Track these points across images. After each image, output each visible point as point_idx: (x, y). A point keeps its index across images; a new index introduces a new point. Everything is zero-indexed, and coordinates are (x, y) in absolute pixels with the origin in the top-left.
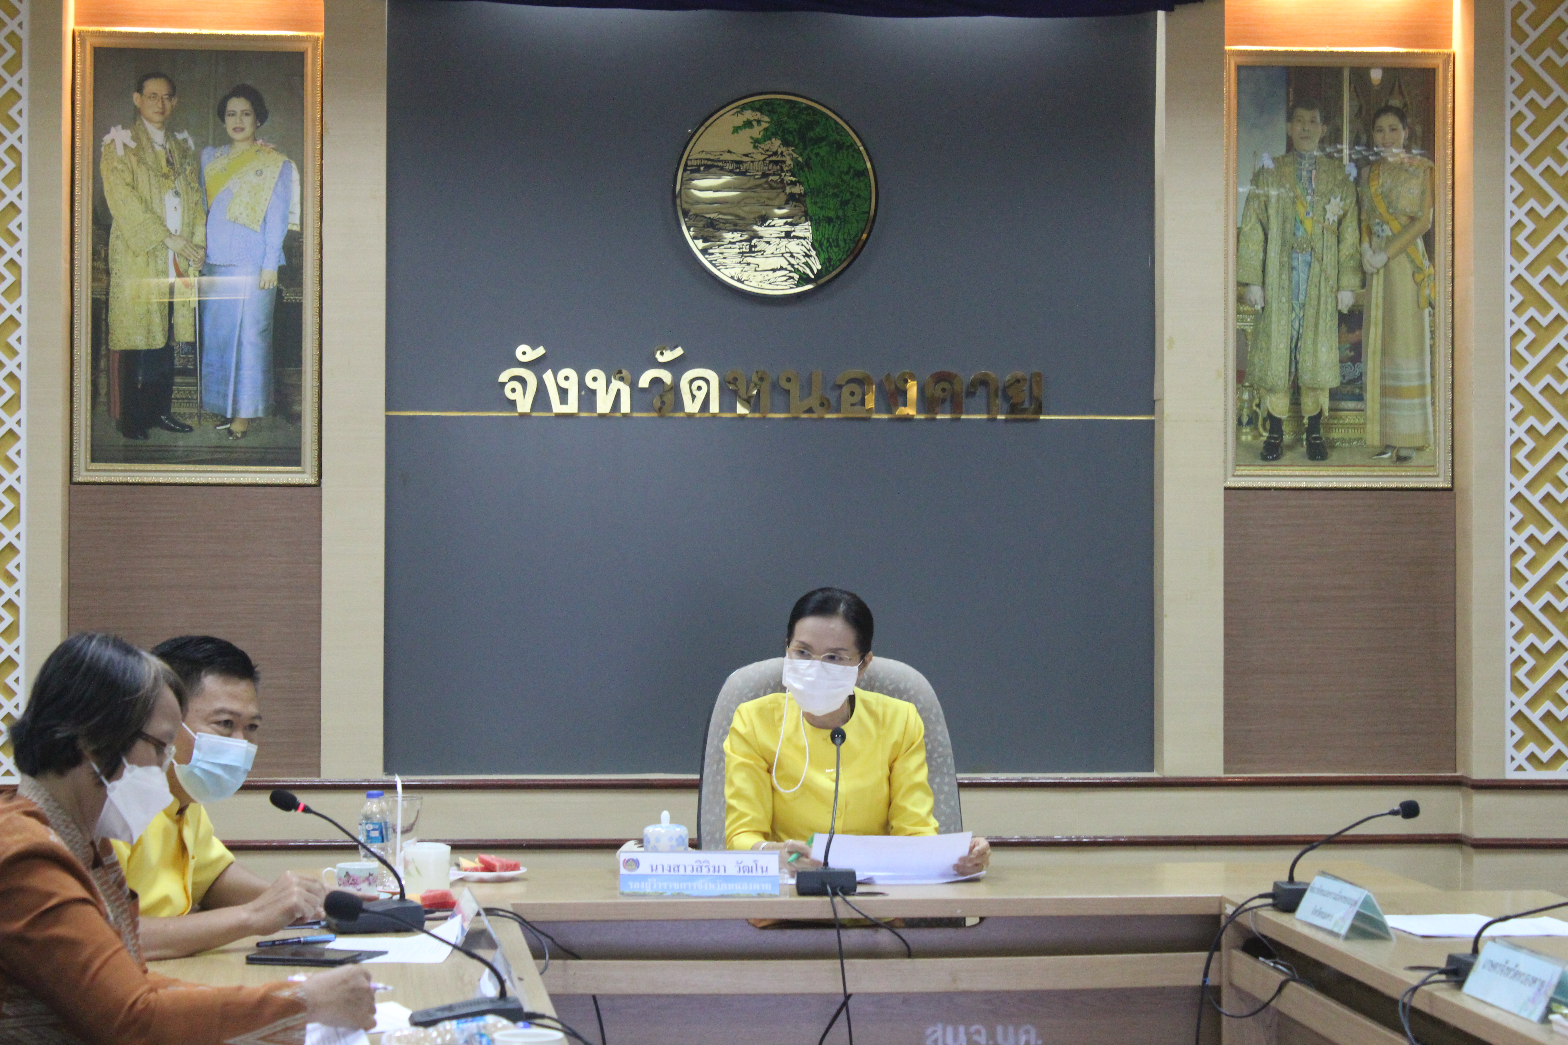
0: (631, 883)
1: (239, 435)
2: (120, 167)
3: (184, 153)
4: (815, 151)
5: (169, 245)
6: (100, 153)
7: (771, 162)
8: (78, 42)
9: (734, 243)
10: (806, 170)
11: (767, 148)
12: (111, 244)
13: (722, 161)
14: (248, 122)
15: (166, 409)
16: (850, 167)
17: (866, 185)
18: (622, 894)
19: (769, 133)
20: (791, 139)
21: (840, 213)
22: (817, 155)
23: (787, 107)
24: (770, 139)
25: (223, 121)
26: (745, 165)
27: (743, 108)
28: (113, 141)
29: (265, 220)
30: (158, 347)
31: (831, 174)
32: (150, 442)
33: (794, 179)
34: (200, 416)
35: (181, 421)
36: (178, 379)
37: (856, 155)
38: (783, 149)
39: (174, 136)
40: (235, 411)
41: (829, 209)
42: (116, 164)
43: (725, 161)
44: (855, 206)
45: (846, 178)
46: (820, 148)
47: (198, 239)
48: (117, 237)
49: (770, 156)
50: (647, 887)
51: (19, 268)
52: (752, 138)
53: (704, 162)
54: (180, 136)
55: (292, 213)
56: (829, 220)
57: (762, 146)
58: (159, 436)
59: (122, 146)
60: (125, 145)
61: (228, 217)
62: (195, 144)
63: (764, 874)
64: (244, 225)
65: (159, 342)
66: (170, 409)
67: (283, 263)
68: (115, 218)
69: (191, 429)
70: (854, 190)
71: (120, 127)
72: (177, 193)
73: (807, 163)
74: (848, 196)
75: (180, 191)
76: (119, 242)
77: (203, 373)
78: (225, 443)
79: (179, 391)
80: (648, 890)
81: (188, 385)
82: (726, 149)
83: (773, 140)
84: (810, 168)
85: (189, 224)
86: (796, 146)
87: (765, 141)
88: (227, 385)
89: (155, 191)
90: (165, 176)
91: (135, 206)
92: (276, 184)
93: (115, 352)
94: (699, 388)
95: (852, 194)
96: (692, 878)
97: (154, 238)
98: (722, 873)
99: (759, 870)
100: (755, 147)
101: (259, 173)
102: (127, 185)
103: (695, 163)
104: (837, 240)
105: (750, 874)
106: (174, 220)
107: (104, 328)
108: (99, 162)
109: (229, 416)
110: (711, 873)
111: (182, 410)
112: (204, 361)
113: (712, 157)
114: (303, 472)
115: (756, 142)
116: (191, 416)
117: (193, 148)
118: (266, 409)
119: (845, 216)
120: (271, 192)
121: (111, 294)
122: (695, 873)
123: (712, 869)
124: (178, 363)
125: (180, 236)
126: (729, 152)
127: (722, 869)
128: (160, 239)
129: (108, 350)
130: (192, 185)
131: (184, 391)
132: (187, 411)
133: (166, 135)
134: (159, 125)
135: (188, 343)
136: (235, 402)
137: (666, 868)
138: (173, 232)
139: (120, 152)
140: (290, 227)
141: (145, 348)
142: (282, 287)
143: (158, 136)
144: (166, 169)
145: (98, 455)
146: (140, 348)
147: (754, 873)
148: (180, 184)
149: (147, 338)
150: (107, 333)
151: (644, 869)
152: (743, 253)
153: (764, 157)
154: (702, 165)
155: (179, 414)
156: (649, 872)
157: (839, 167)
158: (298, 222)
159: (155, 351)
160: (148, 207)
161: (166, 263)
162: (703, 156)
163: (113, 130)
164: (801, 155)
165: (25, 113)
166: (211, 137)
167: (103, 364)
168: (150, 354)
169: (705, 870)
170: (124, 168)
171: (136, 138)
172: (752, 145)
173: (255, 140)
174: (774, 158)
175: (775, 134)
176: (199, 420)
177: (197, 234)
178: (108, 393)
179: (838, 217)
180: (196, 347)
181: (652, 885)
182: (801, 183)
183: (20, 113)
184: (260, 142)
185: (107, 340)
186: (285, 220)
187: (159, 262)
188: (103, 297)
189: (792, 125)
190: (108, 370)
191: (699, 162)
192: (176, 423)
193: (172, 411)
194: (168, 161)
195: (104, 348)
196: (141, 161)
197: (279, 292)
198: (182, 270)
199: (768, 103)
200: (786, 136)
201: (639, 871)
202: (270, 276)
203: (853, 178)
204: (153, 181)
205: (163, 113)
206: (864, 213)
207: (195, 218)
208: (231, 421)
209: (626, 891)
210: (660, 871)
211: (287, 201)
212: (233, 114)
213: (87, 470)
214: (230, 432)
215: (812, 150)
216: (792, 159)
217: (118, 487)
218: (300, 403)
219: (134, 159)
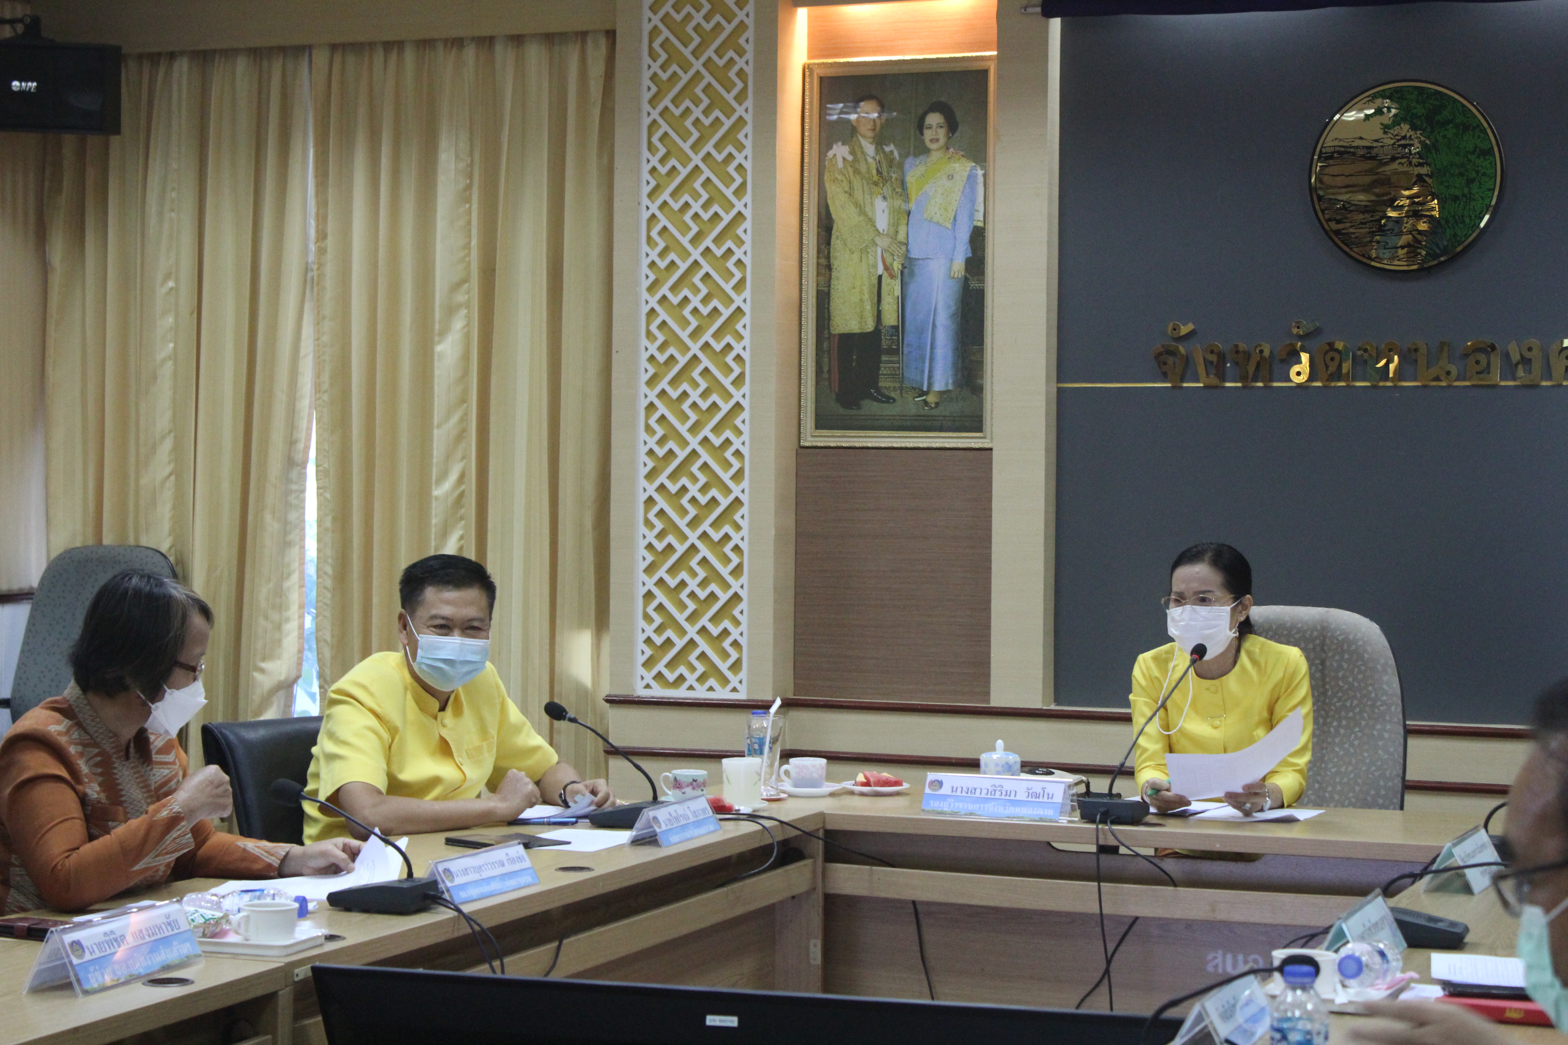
0: (932, 802)
1: (933, 405)
2: (839, 177)
3: (891, 162)
4: (1441, 134)
5: (878, 243)
6: (825, 167)
7: (1399, 146)
8: (807, 74)
9: (1364, 223)
10: (1433, 151)
11: (1396, 133)
12: (832, 243)
13: (1353, 147)
14: (942, 133)
15: (874, 383)
16: (1476, 147)
17: (1491, 163)
18: (923, 810)
19: (1398, 119)
20: (1419, 123)
21: (1466, 191)
22: (1444, 136)
23: (1416, 93)
24: (1399, 124)
25: (922, 134)
26: (1375, 150)
27: (1374, 97)
28: (835, 155)
29: (955, 218)
30: (869, 330)
31: (1457, 154)
32: (862, 412)
33: (1421, 161)
34: (901, 389)
35: (887, 393)
36: (884, 358)
37: (1482, 135)
38: (1411, 133)
39: (883, 149)
40: (930, 385)
41: (1455, 187)
42: (836, 175)
43: (1357, 147)
44: (1480, 184)
45: (1472, 157)
46: (1446, 130)
47: (901, 236)
48: (837, 238)
49: (1398, 140)
50: (945, 806)
51: (745, 266)
52: (1382, 124)
53: (1337, 149)
54: (887, 149)
55: (977, 211)
56: (1456, 198)
57: (1392, 131)
58: (870, 407)
59: (841, 160)
60: (844, 159)
61: (925, 216)
62: (900, 154)
63: (1050, 800)
64: (938, 223)
65: (870, 326)
66: (878, 382)
67: (970, 255)
68: (836, 221)
69: (894, 400)
70: (1480, 168)
71: (840, 143)
72: (885, 198)
73: (1435, 146)
74: (1474, 175)
75: (888, 196)
76: (838, 242)
77: (905, 352)
78: (923, 413)
79: (885, 368)
80: (946, 809)
81: (892, 362)
82: (1358, 135)
83: (1402, 125)
84: (1437, 150)
85: (894, 223)
86: (1424, 130)
87: (1394, 126)
88: (924, 362)
89: (867, 196)
90: (876, 184)
91: (852, 210)
92: (965, 187)
93: (834, 335)
94: (1332, 359)
95: (1477, 172)
96: (986, 800)
97: (866, 237)
98: (1012, 797)
99: (1046, 796)
100: (1385, 133)
101: (951, 177)
102: (846, 192)
103: (1329, 150)
104: (1463, 216)
105: (1037, 800)
106: (882, 222)
107: (826, 315)
108: (824, 175)
109: (925, 389)
110: (1003, 797)
111: (887, 384)
112: (905, 342)
113: (1345, 144)
114: (984, 438)
115: (1386, 128)
116: (895, 389)
117: (898, 158)
118: (954, 383)
119: (1470, 193)
120: (960, 193)
121: (832, 286)
122: (989, 796)
123: (1004, 793)
124: (885, 344)
125: (887, 235)
126: (1361, 138)
127: (1013, 793)
128: (870, 238)
129: (830, 333)
130: (897, 190)
131: (889, 368)
132: (892, 385)
133: (876, 148)
134: (871, 140)
135: (892, 327)
136: (930, 377)
137: (965, 789)
138: (881, 231)
139: (840, 164)
140: (975, 223)
141: (858, 331)
142: (968, 276)
143: (870, 149)
144: (876, 178)
145: (823, 422)
146: (855, 331)
147: (1041, 800)
148: (887, 190)
149: (860, 323)
150: (829, 319)
151: (945, 790)
152: (1374, 232)
153: (1393, 141)
154: (1335, 152)
155: (885, 388)
156: (949, 793)
157: (1465, 148)
158: (982, 219)
159: (868, 333)
160: (862, 212)
161: (875, 258)
162: (1336, 143)
163: (835, 147)
164: (1428, 138)
165: (750, 136)
166: (912, 148)
167: (825, 345)
168: (863, 336)
169: (998, 793)
170: (843, 178)
171: (853, 152)
172: (1382, 131)
173: (948, 149)
174: (1402, 142)
175: (1404, 120)
176: (901, 393)
177: (900, 232)
178: (829, 371)
179: (1464, 195)
180: (898, 330)
181: (950, 805)
182: (1428, 164)
183: (746, 136)
184: (951, 150)
185: (829, 325)
186: (971, 217)
187: (870, 257)
188: (826, 289)
189: (1419, 110)
190: (829, 351)
191: (1332, 149)
192: (883, 395)
193: (881, 384)
194: (878, 171)
195: (826, 332)
196: (857, 172)
197: (966, 279)
198: (888, 264)
199: (1397, 90)
200: (1415, 121)
201: (942, 792)
202: (959, 266)
203: (1479, 157)
204: (866, 188)
205: (874, 130)
206: (1489, 190)
207: (898, 219)
208: (926, 393)
209: (926, 809)
210: (959, 793)
211: (973, 201)
212: (930, 128)
213: (812, 436)
214: (925, 402)
215: (1439, 133)
216: (1420, 142)
217: (833, 451)
218: (982, 378)
219: (850, 169)
